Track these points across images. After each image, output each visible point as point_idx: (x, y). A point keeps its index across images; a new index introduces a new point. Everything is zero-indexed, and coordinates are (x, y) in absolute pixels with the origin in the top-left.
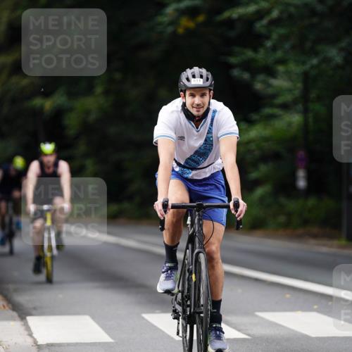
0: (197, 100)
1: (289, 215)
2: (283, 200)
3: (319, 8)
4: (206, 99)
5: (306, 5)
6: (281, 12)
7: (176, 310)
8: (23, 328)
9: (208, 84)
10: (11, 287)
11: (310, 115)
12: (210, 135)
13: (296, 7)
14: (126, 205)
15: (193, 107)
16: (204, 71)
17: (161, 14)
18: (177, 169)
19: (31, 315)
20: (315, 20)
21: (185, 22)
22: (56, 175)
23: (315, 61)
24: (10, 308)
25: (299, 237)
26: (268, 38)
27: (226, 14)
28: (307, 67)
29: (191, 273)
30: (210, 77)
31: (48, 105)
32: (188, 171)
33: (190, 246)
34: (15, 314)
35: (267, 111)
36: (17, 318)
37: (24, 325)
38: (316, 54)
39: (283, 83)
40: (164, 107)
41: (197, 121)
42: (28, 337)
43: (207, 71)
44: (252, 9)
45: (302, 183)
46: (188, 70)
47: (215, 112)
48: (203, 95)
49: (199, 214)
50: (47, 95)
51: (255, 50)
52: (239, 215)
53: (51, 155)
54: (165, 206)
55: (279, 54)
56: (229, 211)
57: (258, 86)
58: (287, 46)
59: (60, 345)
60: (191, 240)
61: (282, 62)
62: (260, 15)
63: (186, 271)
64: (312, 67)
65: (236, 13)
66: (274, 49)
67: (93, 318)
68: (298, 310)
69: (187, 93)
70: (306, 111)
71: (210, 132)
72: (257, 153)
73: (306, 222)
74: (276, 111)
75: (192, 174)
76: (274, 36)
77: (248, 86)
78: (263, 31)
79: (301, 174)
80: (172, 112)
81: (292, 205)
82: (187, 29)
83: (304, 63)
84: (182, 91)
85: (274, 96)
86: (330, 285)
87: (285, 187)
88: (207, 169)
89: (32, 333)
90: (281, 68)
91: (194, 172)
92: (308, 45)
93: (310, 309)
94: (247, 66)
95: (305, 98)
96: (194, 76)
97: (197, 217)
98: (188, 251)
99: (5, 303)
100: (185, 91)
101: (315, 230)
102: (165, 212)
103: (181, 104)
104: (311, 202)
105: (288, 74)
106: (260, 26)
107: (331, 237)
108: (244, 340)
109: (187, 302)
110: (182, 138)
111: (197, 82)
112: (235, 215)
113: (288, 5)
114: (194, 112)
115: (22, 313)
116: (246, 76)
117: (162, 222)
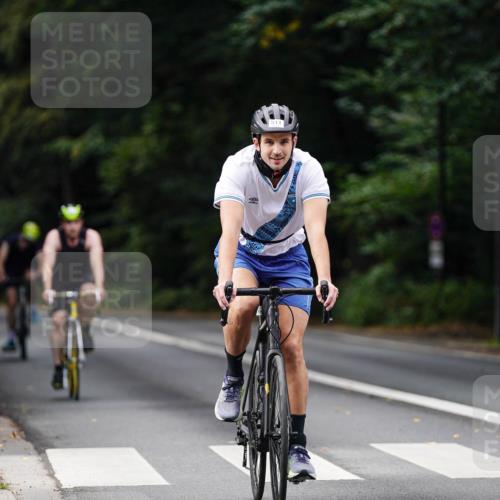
0: (276, 148)
1: (418, 305)
2: (410, 284)
3: (462, 11)
4: (288, 146)
5: (443, 7)
6: (408, 18)
7: (241, 432)
8: (41, 465)
9: (291, 127)
10: (24, 407)
11: (449, 164)
12: (291, 196)
13: (429, 9)
14: (187, 291)
15: (270, 158)
16: (285, 110)
17: (237, 21)
18: (244, 242)
19: (52, 447)
20: (456, 29)
21: (272, 32)
22: (82, 249)
23: (455, 88)
24: (22, 438)
25: (432, 337)
26: (389, 54)
27: (330, 21)
28: (445, 95)
29: (262, 383)
30: (293, 117)
31: (77, 148)
32: (259, 246)
33: (261, 346)
34: (29, 445)
35: (388, 157)
36: (33, 451)
37: (43, 461)
38: (458, 77)
39: (410, 119)
40: (230, 158)
41: (275, 177)
42: (48, 478)
43: (290, 109)
44: (366, 12)
45: (436, 261)
46: (264, 108)
47: (299, 164)
48: (284, 142)
49: (273, 303)
50: (75, 134)
51: (371, 71)
52: (328, 304)
53: (76, 221)
54: (228, 291)
55: (405, 76)
56: (315, 298)
57: (375, 123)
58: (416, 65)
59: (93, 490)
60: (263, 337)
61: (409, 88)
62: (378, 21)
63: (256, 380)
64: (452, 95)
65: (343, 18)
66: (398, 69)
67: (141, 451)
68: (431, 441)
69: (263, 139)
70: (442, 159)
71: (292, 192)
72: (373, 217)
73: (442, 316)
74: (399, 158)
75: (265, 250)
76: (398, 52)
77: (360, 123)
78: (382, 44)
79: (436, 247)
80: (242, 164)
81: (424, 291)
82: (274, 41)
83: (440, 90)
84: (255, 136)
85: (397, 137)
86: (469, 403)
87: (413, 265)
88: (284, 243)
89: (54, 473)
90: (407, 97)
91: (267, 247)
92: (446, 63)
93: (448, 440)
94: (359, 93)
95: (441, 139)
96: (272, 117)
97: (271, 307)
98: (258, 352)
99: (15, 430)
100: (260, 136)
101: (456, 327)
102: (229, 300)
103: (254, 153)
104: (450, 287)
105: (417, 105)
106: (377, 37)
107: (478, 337)
108: (354, 482)
109: (257, 421)
110: (254, 200)
111: (277, 124)
112: (322, 304)
113: (418, 7)
114: (272, 164)
115: (39, 444)
116: (358, 108)
117: (225, 314)
